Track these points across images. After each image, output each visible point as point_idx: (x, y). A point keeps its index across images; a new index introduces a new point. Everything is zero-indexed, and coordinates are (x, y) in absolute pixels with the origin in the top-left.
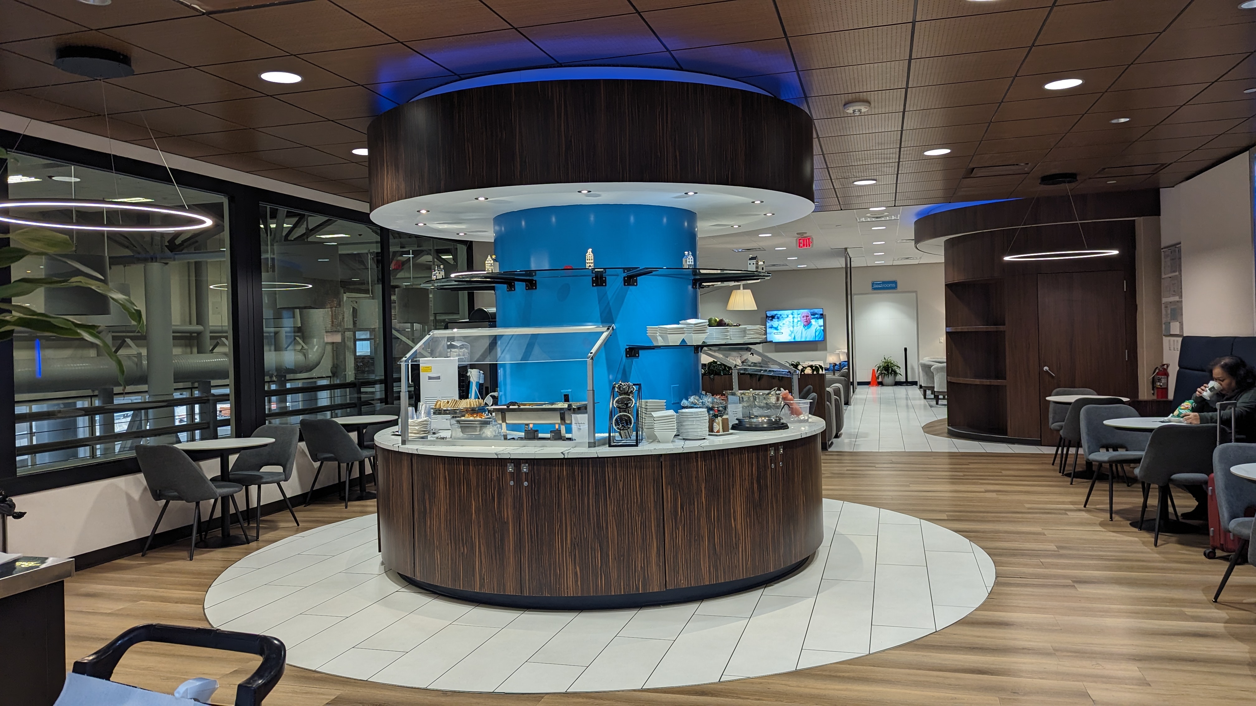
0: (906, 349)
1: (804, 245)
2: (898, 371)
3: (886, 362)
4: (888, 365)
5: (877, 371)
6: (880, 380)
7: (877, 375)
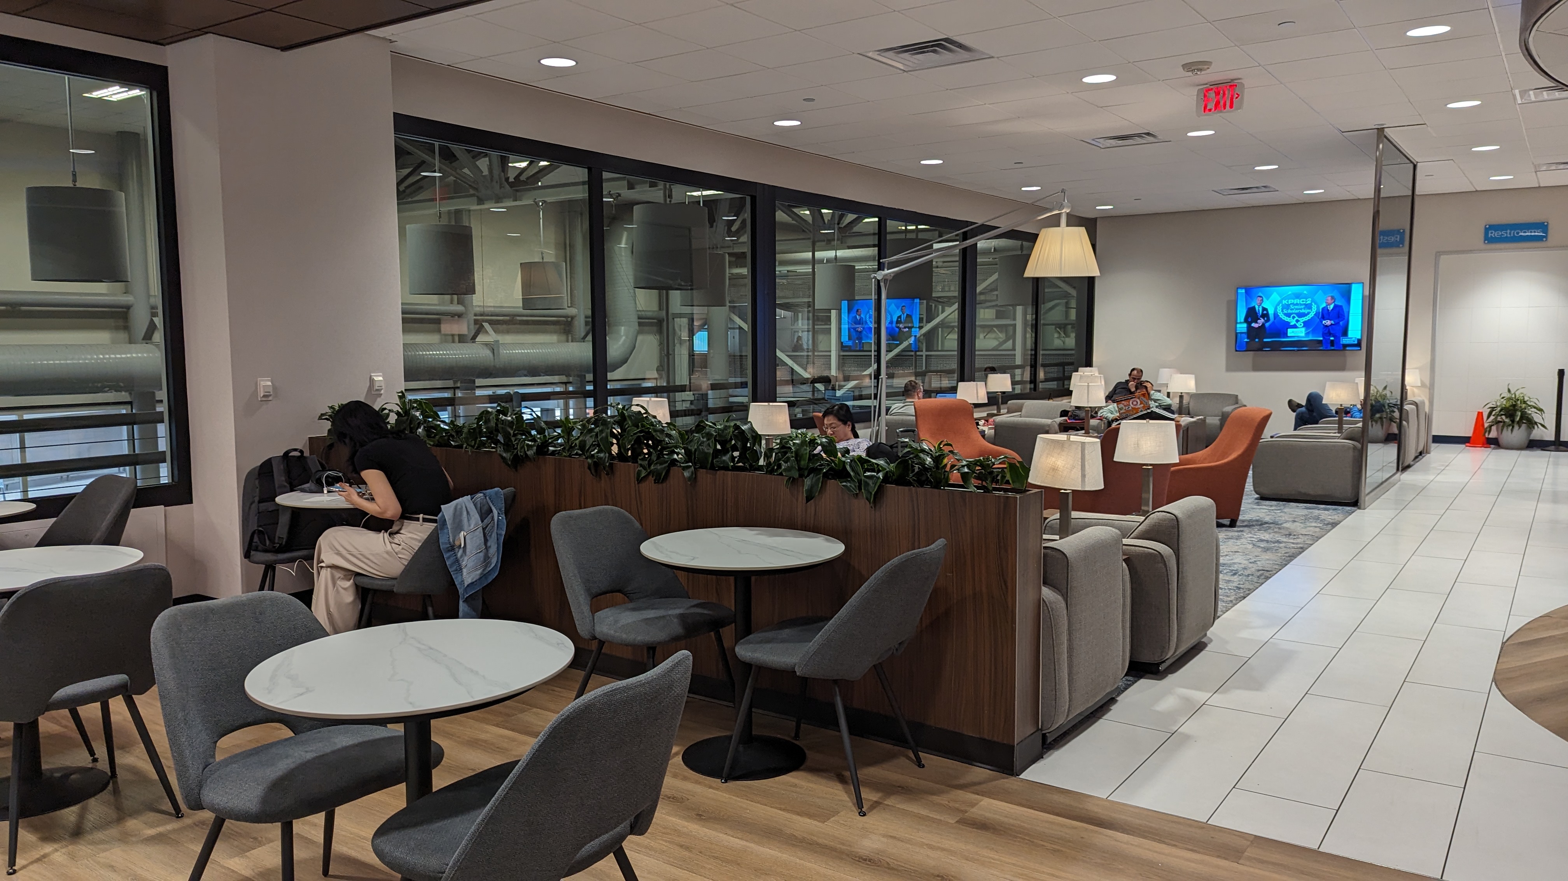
0: (1561, 373)
1: (1217, 105)
2: (1537, 418)
3: (1510, 399)
4: (1514, 406)
5: (1488, 417)
6: (1493, 434)
7: (1486, 425)
